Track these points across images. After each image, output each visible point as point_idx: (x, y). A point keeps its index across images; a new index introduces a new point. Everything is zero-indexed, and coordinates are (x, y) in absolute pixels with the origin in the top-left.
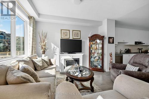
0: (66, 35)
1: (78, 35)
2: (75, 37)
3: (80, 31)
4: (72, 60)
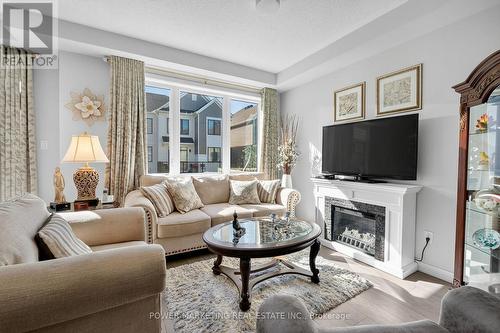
0: (351, 109)
2: (391, 104)
3: (419, 69)
4: (351, 206)
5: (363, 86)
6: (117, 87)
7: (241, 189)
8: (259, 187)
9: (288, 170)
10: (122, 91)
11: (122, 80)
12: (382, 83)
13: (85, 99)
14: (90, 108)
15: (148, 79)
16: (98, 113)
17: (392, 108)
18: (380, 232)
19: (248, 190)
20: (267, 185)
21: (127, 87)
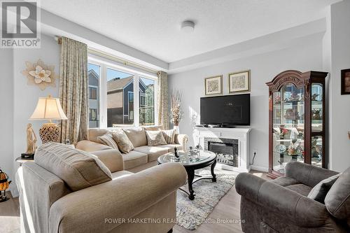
0: (215, 88)
1: (244, 82)
2: (236, 88)
3: (249, 72)
4: (220, 141)
5: (221, 77)
6: (67, 62)
7: (155, 136)
8: (164, 134)
9: (177, 123)
10: (71, 65)
11: (71, 57)
12: (231, 76)
13: (38, 68)
14: (42, 75)
15: (90, 58)
16: (49, 80)
17: (236, 90)
18: (236, 153)
19: (159, 136)
20: (169, 133)
21: (75, 62)
